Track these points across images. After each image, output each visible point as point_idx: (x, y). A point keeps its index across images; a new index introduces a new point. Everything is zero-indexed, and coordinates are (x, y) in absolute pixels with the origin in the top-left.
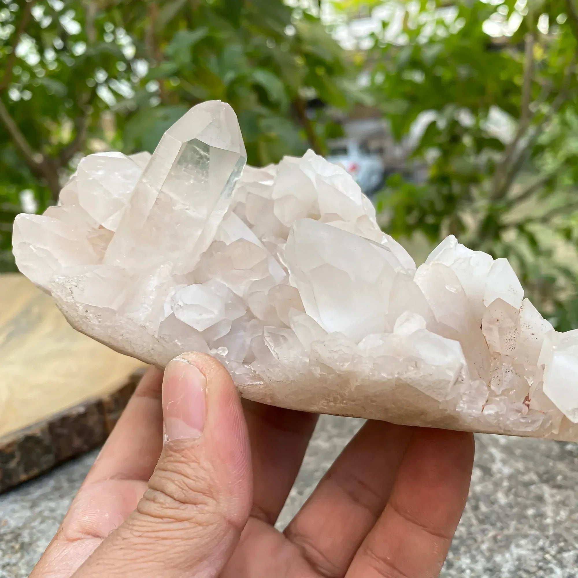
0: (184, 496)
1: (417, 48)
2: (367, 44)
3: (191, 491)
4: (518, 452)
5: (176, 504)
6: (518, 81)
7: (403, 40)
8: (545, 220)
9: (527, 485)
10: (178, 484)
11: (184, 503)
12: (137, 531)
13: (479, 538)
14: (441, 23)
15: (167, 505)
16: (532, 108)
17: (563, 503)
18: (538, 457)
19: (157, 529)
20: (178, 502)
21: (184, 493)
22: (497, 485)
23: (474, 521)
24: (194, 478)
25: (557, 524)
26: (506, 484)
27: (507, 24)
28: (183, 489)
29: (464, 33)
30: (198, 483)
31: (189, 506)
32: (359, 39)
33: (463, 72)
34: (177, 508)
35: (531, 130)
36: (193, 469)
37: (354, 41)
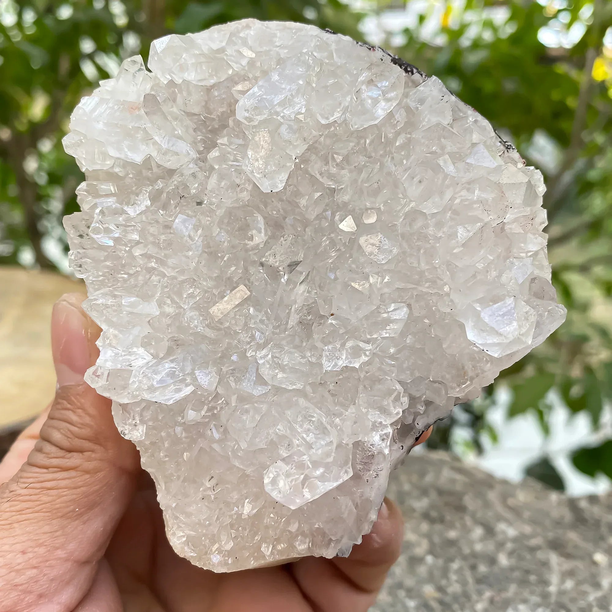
0: (69, 444)
1: (458, 52)
2: (399, 41)
3: (76, 439)
4: (527, 514)
5: (61, 453)
6: (571, 102)
7: (441, 41)
8: (584, 269)
9: (533, 550)
10: (64, 432)
11: (70, 451)
12: (24, 483)
13: (474, 597)
14: (489, 24)
15: (52, 455)
16: (585, 136)
17: (571, 574)
18: (547, 522)
19: (42, 479)
20: (64, 451)
21: (69, 442)
22: (500, 545)
23: (470, 580)
24: (79, 426)
25: (562, 593)
26: (509, 546)
27: (567, 33)
28: (68, 437)
29: (515, 39)
30: (83, 430)
31: (75, 454)
32: (390, 34)
33: (509, 86)
34: (63, 457)
35: (580, 163)
36: (80, 416)
37: (383, 36)
